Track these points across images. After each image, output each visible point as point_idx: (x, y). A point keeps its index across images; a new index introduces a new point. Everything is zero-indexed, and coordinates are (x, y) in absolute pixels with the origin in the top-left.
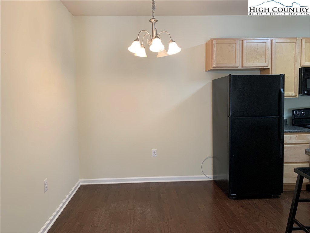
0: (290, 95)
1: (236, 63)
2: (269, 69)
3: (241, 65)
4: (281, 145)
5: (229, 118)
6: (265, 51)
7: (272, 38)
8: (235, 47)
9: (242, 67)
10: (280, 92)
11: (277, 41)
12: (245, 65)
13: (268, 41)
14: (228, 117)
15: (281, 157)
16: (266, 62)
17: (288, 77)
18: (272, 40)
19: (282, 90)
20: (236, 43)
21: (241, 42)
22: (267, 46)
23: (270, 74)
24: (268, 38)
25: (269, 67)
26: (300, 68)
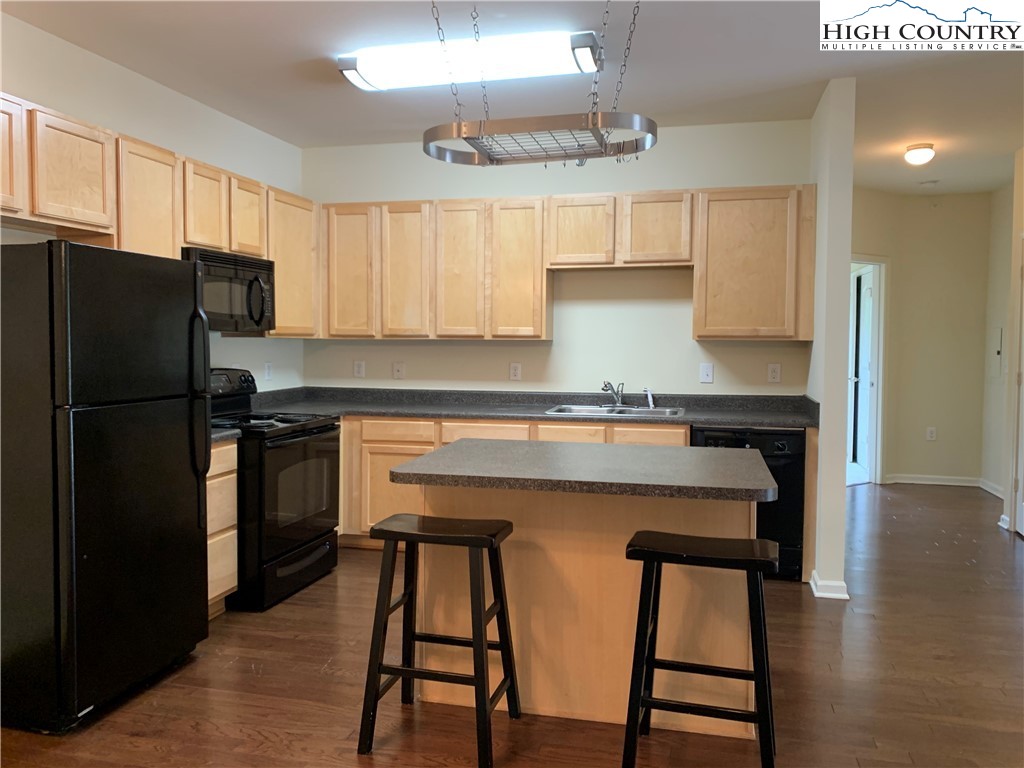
1: (13, 197)
2: (110, 235)
3: (27, 206)
6: (100, 171)
9: (33, 214)
10: (196, 317)
11: (131, 146)
12: (42, 208)
16: (105, 212)
18: (117, 141)
19: (201, 311)
22: (106, 155)
25: (112, 231)
26: (183, 248)
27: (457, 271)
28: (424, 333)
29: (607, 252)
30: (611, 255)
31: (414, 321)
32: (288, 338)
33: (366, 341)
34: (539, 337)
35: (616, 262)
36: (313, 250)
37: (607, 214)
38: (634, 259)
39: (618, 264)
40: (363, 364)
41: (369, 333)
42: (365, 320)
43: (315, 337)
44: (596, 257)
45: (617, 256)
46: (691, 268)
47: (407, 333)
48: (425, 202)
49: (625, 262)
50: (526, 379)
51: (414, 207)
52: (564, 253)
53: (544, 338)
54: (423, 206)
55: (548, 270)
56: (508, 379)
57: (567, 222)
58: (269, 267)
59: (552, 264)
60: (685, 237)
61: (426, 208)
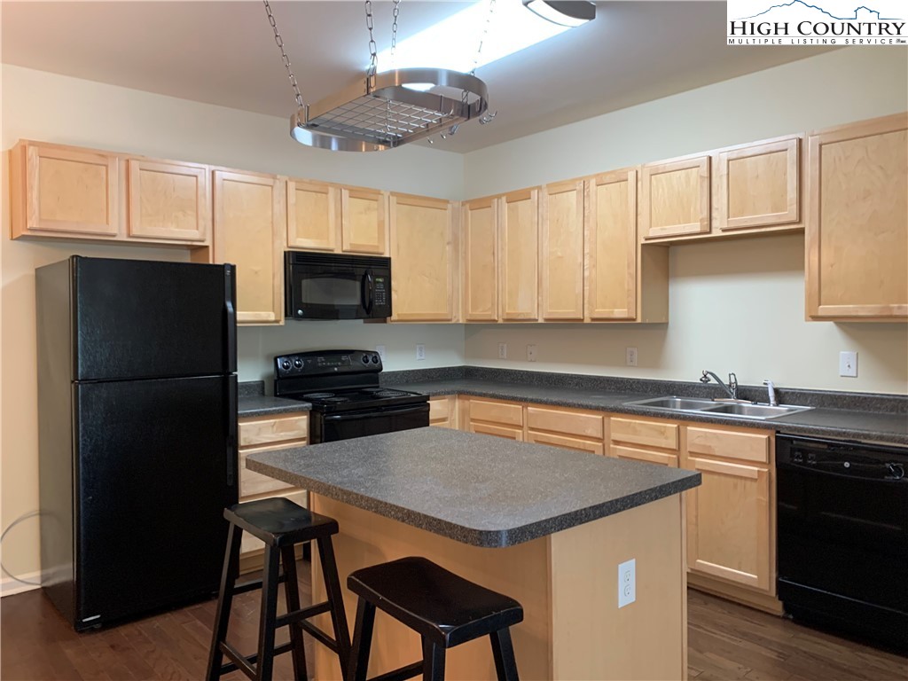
0: (265, 319)
1: (107, 223)
2: (207, 247)
3: (124, 231)
4: (229, 451)
5: (73, 385)
6: (194, 198)
7: (213, 168)
8: (105, 176)
9: (129, 236)
10: (225, 309)
11: (227, 175)
12: (135, 232)
13: (201, 172)
14: (73, 382)
15: (230, 483)
16: (197, 229)
17: (256, 273)
18: (213, 172)
19: (229, 305)
20: (107, 166)
21: (123, 164)
22: (199, 184)
23: (211, 262)
24: (203, 166)
25: (208, 243)
26: (285, 252)
27: (559, 254)
28: (532, 317)
29: (702, 220)
30: (706, 223)
31: (526, 306)
32: (411, 324)
33: (490, 325)
34: (634, 320)
35: (713, 230)
36: (448, 243)
37: (701, 177)
38: (732, 226)
39: (716, 233)
40: (505, 345)
41: (492, 318)
42: (489, 305)
43: (453, 322)
44: (692, 227)
45: (715, 224)
46: (802, 231)
47: (520, 317)
48: (533, 188)
49: (724, 230)
50: (642, 365)
51: (525, 195)
52: (657, 226)
53: (639, 320)
54: (532, 192)
55: (643, 245)
56: (625, 364)
57: (660, 190)
58: (385, 263)
59: (646, 239)
60: (792, 194)
61: (534, 194)
